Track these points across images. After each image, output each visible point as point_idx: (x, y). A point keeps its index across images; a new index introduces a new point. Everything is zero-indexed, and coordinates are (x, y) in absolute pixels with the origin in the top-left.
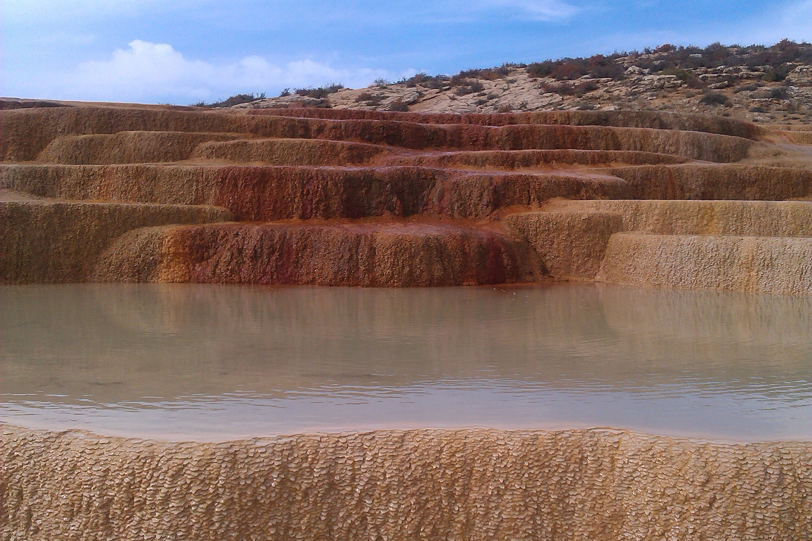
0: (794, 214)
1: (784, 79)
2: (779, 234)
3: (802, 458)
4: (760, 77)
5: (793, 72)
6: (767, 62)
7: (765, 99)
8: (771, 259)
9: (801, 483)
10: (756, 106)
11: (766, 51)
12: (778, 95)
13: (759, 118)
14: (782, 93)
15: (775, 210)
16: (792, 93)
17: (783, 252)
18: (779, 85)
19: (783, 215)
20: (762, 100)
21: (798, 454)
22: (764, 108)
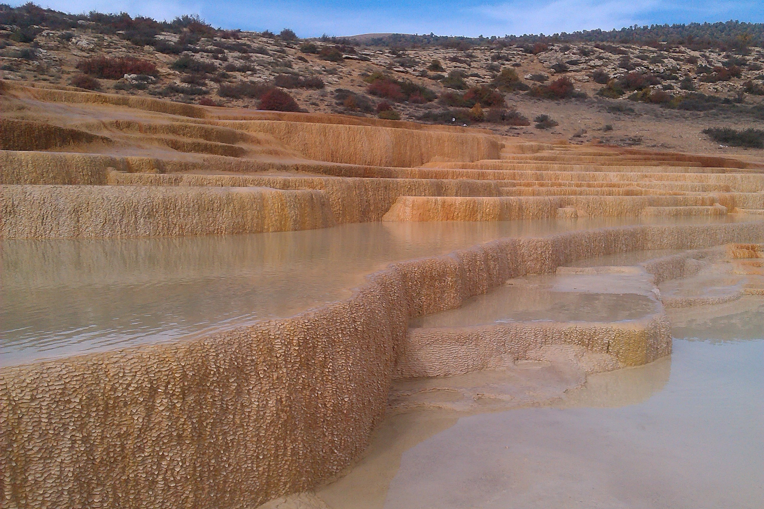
0: (34, 164)
1: (33, 41)
2: (20, 182)
3: (16, 381)
4: (8, 36)
5: (40, 35)
6: (14, 21)
7: (14, 59)
8: (13, 206)
9: (16, 405)
10: (6, 64)
11: (12, 11)
12: (27, 56)
13: (9, 76)
14: (31, 54)
15: (16, 159)
16: (41, 55)
17: (24, 199)
18: (28, 46)
19: (24, 164)
20: (12, 59)
21: (12, 378)
22: (15, 67)
